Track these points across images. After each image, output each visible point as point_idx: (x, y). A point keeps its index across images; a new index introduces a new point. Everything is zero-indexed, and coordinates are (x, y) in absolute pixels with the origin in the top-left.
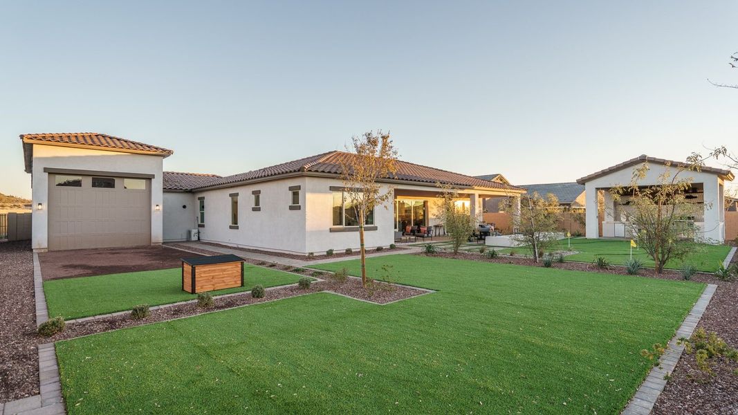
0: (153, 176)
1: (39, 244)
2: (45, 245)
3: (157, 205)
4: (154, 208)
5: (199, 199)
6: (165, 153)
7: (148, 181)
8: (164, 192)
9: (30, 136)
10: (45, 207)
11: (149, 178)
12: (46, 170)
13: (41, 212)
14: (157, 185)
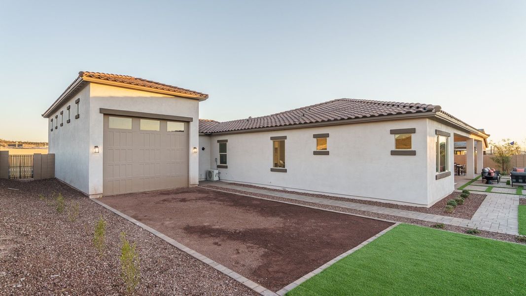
0: (191, 119)
1: (95, 190)
2: (101, 190)
3: (195, 148)
4: (192, 150)
5: (218, 141)
6: (203, 97)
7: (186, 124)
8: (200, 135)
9: (88, 74)
10: (100, 149)
11: (187, 121)
12: (102, 111)
13: (97, 155)
14: (194, 128)
